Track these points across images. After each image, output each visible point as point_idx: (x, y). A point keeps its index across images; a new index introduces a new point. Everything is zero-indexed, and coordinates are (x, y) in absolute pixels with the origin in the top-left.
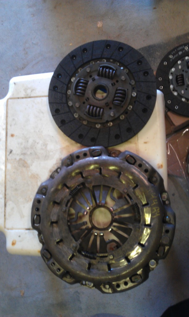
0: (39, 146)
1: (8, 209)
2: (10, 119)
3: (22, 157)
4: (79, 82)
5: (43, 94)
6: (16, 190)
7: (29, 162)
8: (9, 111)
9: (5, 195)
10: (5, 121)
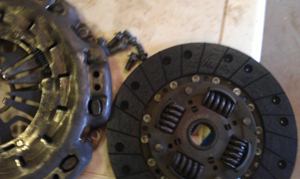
4: (228, 100)
5: (224, 36)
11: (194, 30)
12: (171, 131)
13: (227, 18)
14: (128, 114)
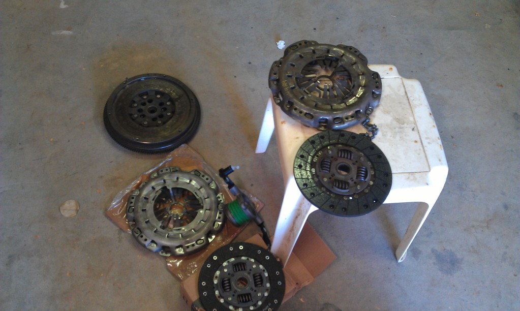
0: (389, 134)
1: (402, 90)
2: (422, 154)
3: (402, 126)
4: (365, 177)
5: (397, 175)
6: (400, 103)
7: (395, 123)
8: (425, 161)
9: (408, 100)
10: (426, 152)
11: (393, 160)
12: (340, 156)
13: (408, 174)
14: (339, 138)
